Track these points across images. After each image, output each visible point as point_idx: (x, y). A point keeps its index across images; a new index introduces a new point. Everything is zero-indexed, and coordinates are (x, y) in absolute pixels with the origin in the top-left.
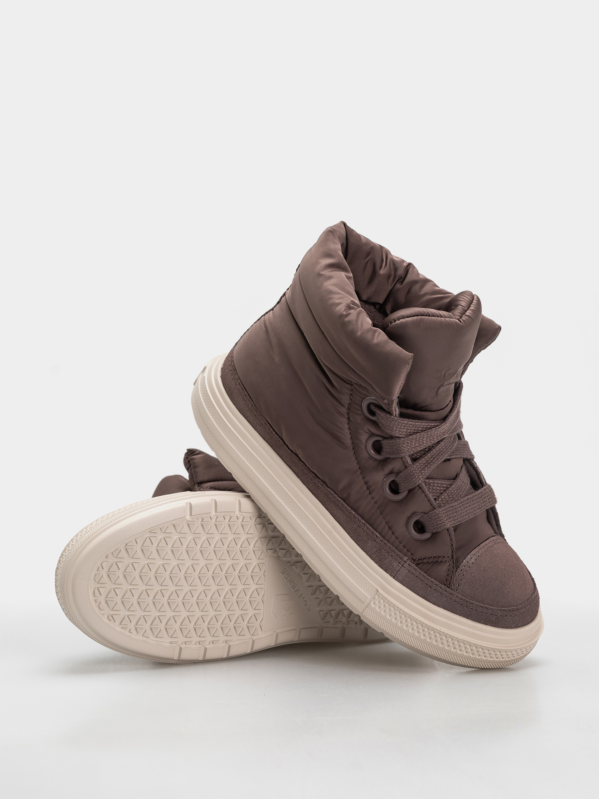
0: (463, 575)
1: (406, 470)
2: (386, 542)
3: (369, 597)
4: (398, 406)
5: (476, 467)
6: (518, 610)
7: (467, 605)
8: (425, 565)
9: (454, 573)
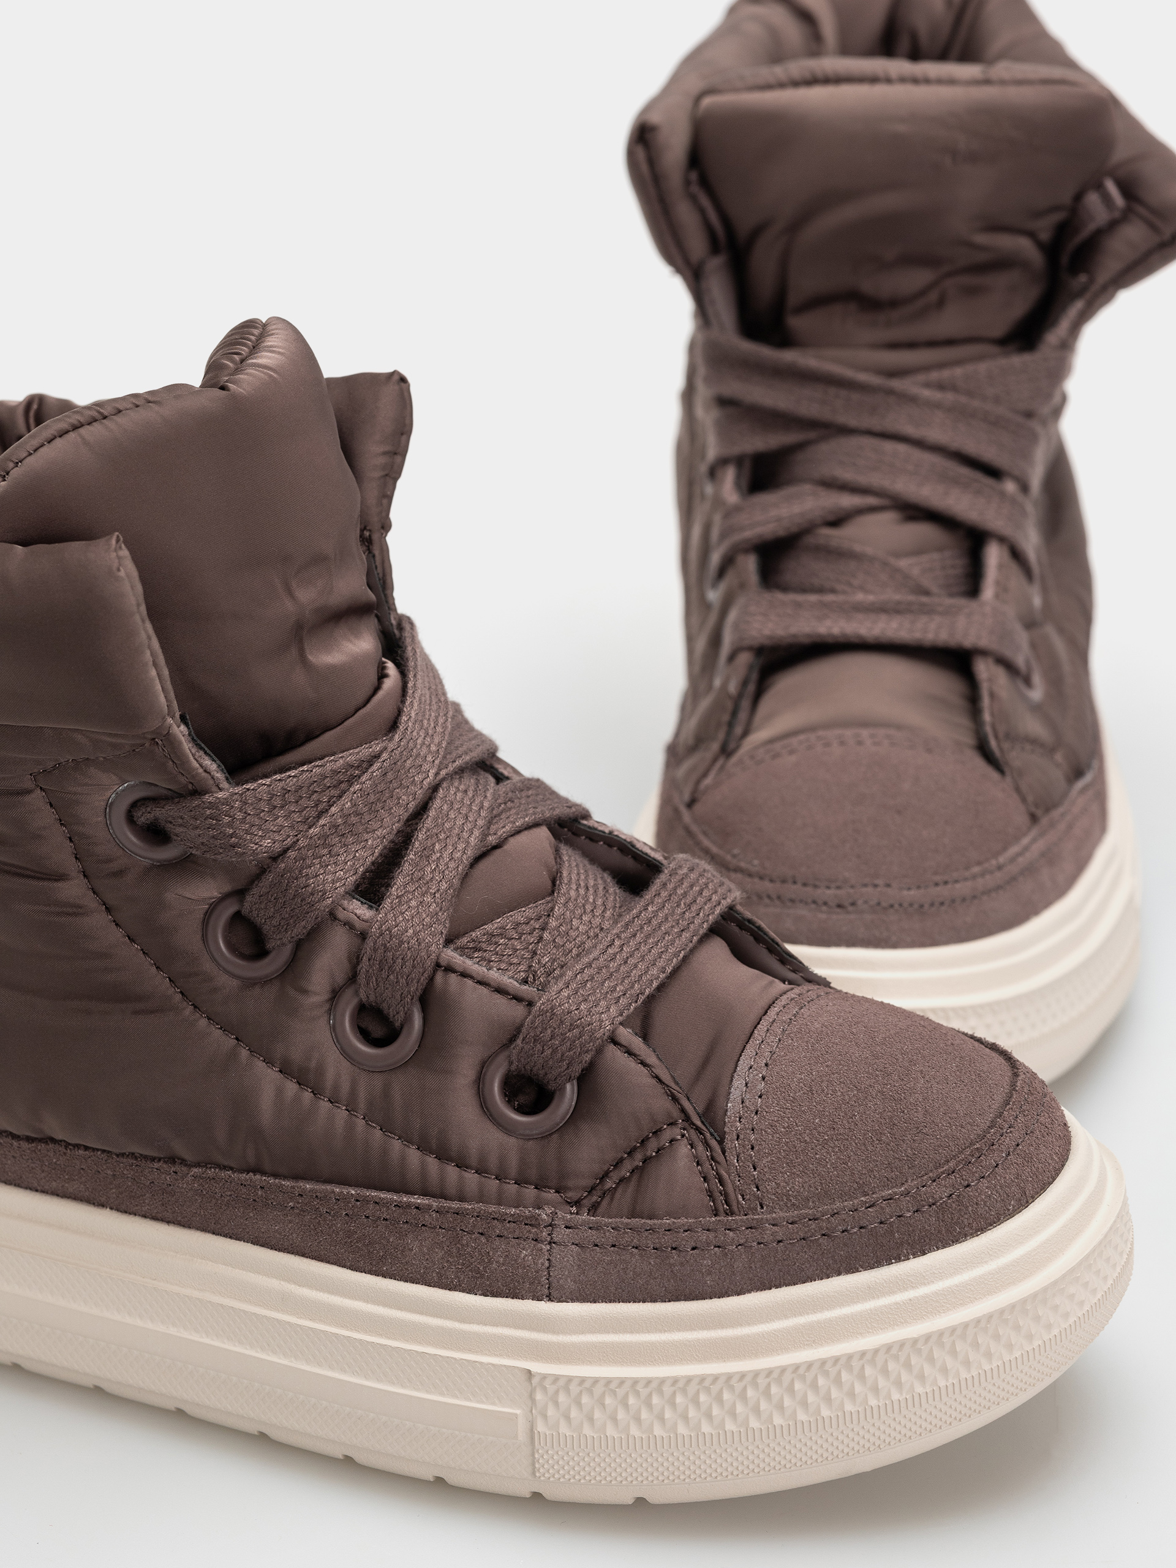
0: (752, 1148)
1: (370, 943)
2: (455, 1205)
3: (518, 1412)
4: (201, 748)
5: (611, 833)
6: (994, 1147)
7: (821, 1228)
8: (618, 1195)
9: (721, 1158)
